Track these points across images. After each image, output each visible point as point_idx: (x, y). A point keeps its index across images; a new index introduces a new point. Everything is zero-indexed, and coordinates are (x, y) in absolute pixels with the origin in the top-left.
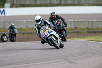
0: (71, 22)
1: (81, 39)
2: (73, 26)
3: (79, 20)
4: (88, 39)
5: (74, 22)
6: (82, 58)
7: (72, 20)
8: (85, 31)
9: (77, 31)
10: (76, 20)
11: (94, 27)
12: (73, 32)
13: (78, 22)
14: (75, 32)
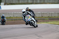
0: (39, 13)
1: (45, 23)
2: (40, 16)
3: (44, 12)
4: (49, 23)
5: (41, 13)
6: (46, 34)
7: (40, 12)
8: (47, 18)
9: (43, 18)
10: (42, 12)
11: (53, 16)
12: (40, 19)
13: (43, 13)
14: (42, 19)
